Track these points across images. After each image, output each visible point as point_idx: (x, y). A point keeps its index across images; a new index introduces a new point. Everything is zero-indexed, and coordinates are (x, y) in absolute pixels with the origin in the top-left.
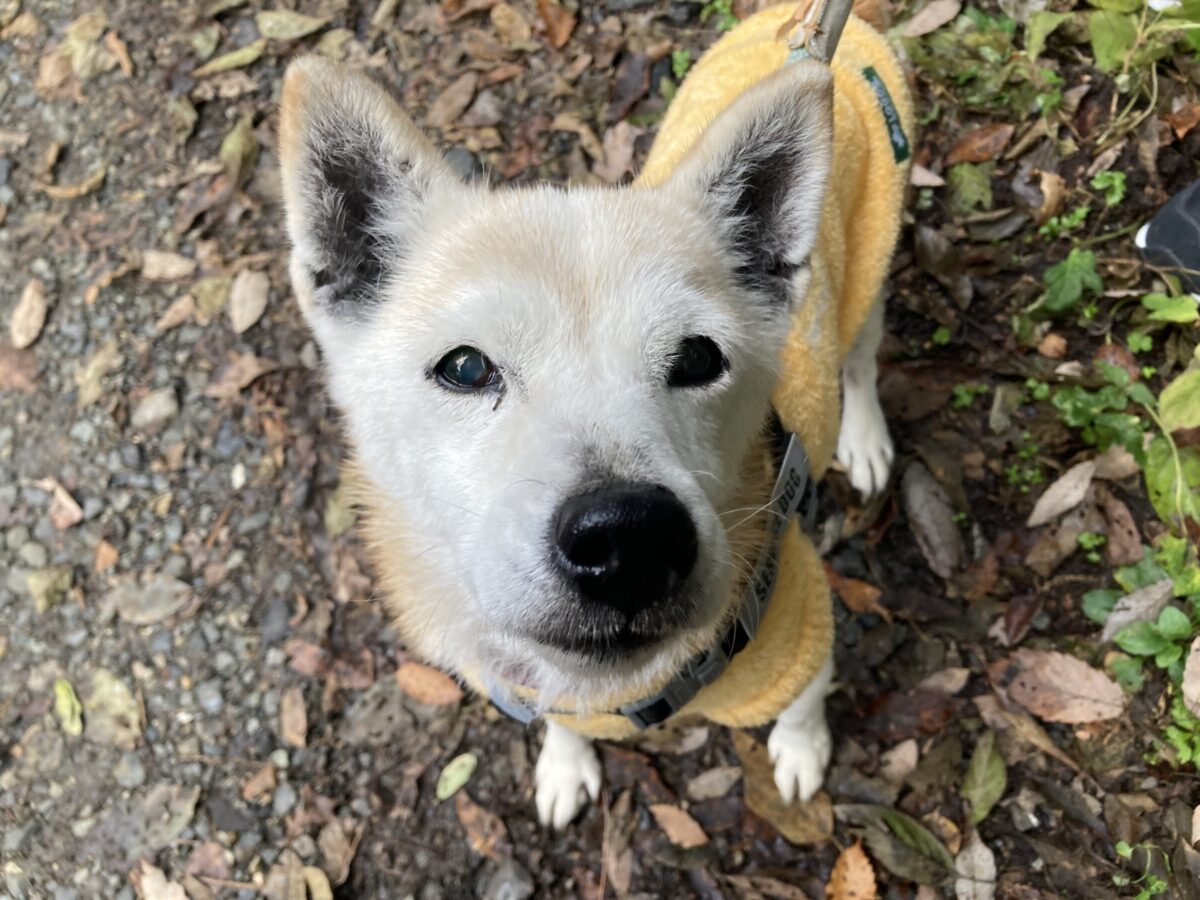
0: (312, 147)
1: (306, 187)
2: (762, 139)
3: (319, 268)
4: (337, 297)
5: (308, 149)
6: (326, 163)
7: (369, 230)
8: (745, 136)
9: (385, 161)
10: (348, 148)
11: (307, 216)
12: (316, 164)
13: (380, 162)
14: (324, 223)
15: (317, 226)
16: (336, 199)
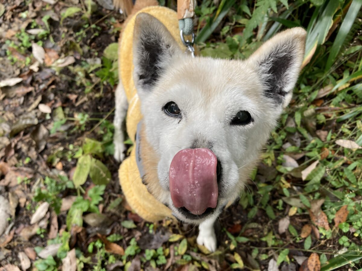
2: (280, 51)
7: (156, 65)
8: (274, 49)
10: (152, 40)
13: (161, 45)
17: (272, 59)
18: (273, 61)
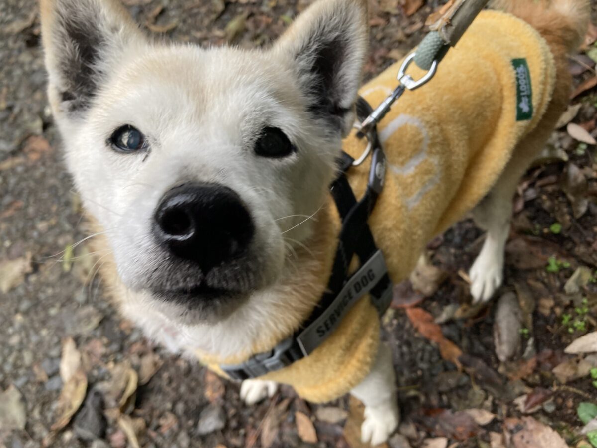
0: (59, 13)
1: (55, 38)
2: (327, 29)
3: (64, 89)
4: (73, 108)
5: (56, 14)
6: (69, 25)
7: (91, 66)
8: (316, 26)
9: (102, 25)
11: (56, 56)
12: (62, 25)
13: (99, 26)
14: (67, 62)
15: (63, 63)
16: (75, 47)
17: (315, 47)
18: (316, 50)
